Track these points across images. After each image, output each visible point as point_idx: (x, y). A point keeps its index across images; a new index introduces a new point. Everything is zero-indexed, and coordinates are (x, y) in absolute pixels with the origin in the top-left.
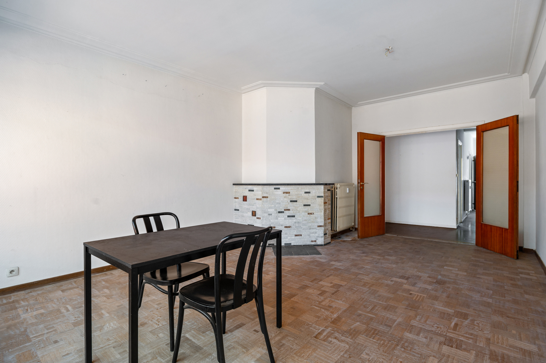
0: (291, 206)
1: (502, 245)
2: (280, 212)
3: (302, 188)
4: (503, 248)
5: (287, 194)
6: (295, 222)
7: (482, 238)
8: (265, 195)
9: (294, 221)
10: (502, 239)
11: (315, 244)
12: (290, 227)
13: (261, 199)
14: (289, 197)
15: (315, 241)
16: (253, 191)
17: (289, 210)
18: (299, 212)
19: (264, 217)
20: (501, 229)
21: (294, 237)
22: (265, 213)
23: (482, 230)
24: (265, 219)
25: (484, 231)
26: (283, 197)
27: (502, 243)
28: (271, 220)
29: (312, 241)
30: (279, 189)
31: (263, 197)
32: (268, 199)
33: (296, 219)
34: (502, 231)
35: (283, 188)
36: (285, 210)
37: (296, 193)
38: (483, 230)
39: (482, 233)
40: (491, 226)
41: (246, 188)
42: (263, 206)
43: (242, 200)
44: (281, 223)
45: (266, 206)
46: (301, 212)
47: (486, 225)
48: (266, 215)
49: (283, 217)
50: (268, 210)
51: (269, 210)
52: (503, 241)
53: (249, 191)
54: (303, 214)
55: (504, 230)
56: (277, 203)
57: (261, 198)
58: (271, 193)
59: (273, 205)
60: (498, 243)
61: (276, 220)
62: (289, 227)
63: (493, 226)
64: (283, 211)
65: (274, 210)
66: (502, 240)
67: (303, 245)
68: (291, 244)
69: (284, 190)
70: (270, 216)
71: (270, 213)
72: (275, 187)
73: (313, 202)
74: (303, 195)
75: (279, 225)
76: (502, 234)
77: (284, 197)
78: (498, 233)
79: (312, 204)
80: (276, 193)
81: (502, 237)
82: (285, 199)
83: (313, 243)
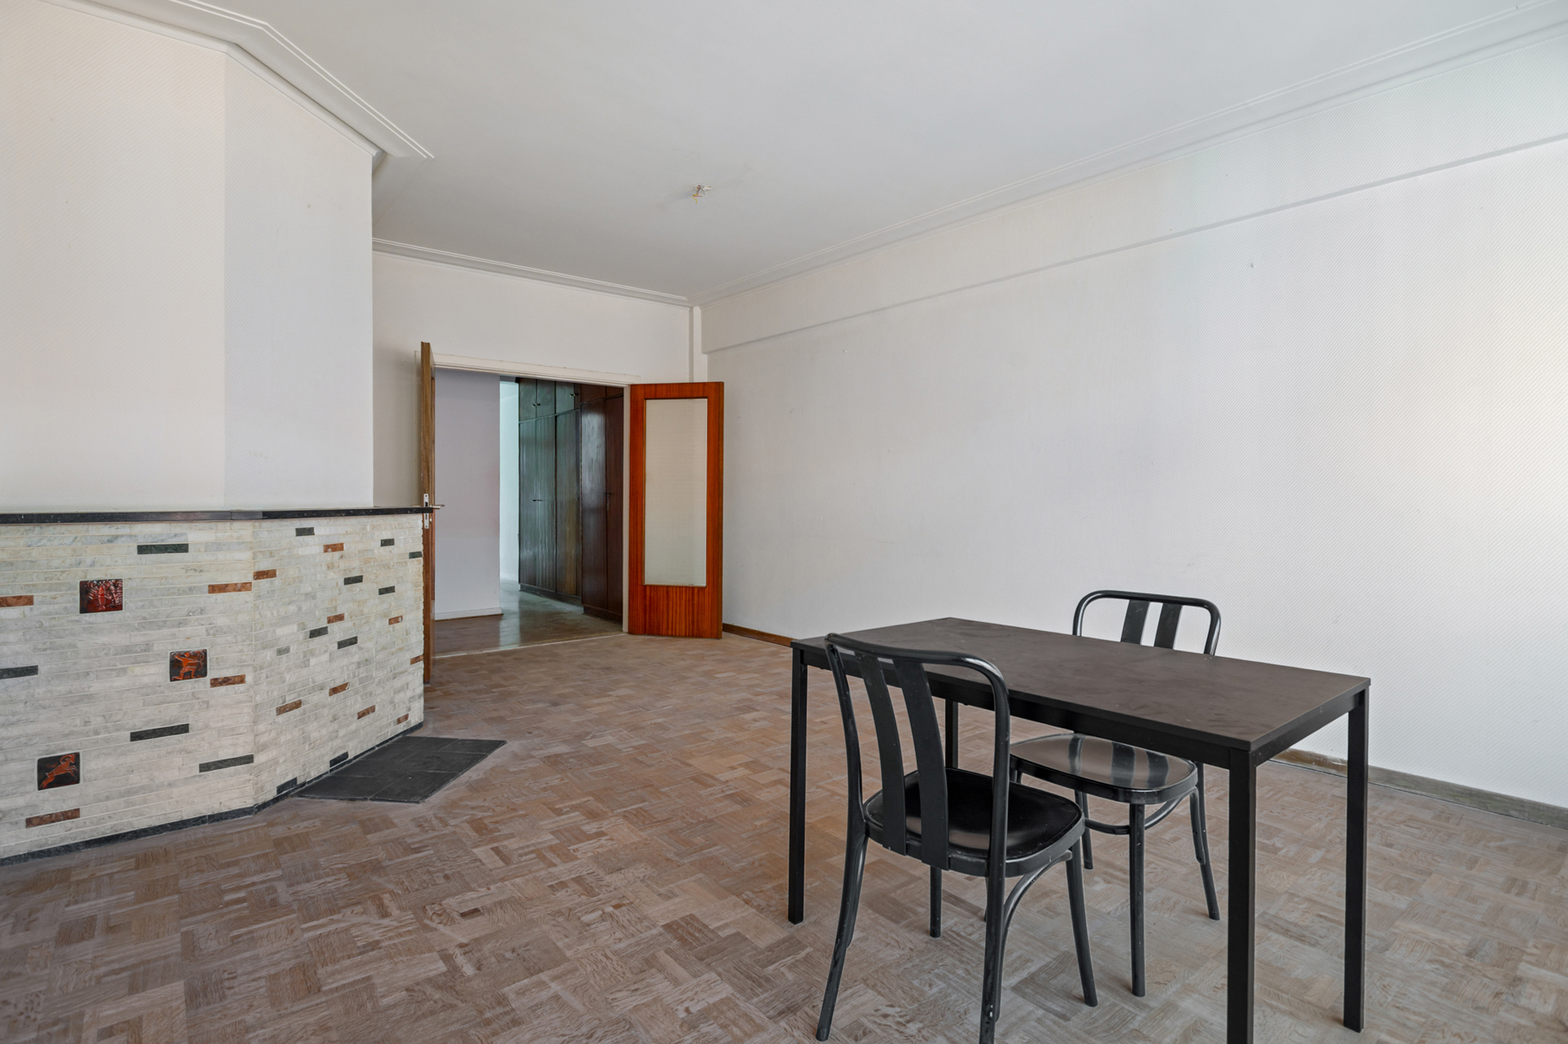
0: (347, 601)
1: (693, 619)
2: (315, 630)
3: (374, 527)
4: (695, 624)
5: (337, 554)
6: (359, 663)
7: (645, 616)
8: (264, 566)
9: (356, 659)
10: (693, 608)
11: (405, 729)
12: (346, 684)
13: (245, 587)
14: (343, 565)
15: (406, 717)
16: (182, 548)
17: (340, 618)
18: (367, 622)
19: (261, 668)
20: (692, 590)
21: (356, 724)
22: (264, 648)
23: (645, 600)
24: (267, 677)
25: (650, 601)
26: (325, 568)
27: (693, 616)
28: (288, 677)
29: (399, 721)
30: (310, 532)
31: (260, 575)
32: (277, 581)
33: (360, 649)
34: (693, 593)
35: (325, 529)
36: (329, 622)
37: (361, 547)
38: (648, 599)
39: (645, 606)
40: (668, 587)
41: (117, 537)
42: (258, 616)
43: (78, 605)
44: (320, 679)
45: (269, 613)
46: (372, 619)
47: (655, 588)
48: (269, 654)
49: (326, 651)
50: (274, 631)
51: (280, 632)
52: (696, 611)
53: (142, 550)
54: (378, 624)
55: (696, 591)
56: (307, 594)
57: (250, 578)
58: (285, 553)
59: (292, 608)
60: (683, 618)
61: (304, 671)
62: (343, 687)
63: (673, 587)
64: (324, 624)
65: (294, 628)
66: (693, 612)
67: (378, 746)
68: (346, 755)
69: (328, 536)
70: (284, 657)
71: (283, 645)
72: (298, 527)
73: (401, 577)
74: (376, 551)
75: (313, 688)
76: (693, 600)
77: (328, 567)
78: (684, 599)
79: (398, 583)
80: (301, 552)
81: (693, 604)
82: (331, 575)
83: (402, 728)
